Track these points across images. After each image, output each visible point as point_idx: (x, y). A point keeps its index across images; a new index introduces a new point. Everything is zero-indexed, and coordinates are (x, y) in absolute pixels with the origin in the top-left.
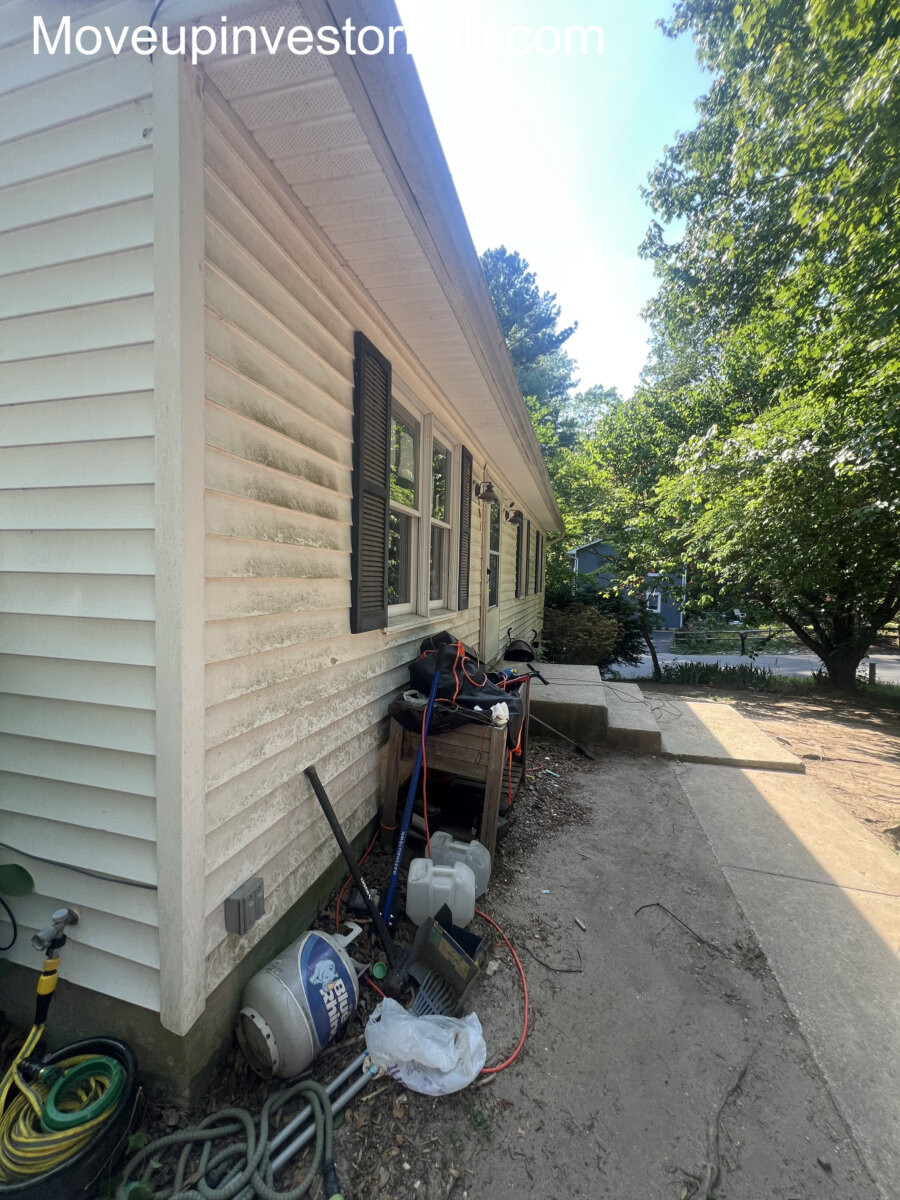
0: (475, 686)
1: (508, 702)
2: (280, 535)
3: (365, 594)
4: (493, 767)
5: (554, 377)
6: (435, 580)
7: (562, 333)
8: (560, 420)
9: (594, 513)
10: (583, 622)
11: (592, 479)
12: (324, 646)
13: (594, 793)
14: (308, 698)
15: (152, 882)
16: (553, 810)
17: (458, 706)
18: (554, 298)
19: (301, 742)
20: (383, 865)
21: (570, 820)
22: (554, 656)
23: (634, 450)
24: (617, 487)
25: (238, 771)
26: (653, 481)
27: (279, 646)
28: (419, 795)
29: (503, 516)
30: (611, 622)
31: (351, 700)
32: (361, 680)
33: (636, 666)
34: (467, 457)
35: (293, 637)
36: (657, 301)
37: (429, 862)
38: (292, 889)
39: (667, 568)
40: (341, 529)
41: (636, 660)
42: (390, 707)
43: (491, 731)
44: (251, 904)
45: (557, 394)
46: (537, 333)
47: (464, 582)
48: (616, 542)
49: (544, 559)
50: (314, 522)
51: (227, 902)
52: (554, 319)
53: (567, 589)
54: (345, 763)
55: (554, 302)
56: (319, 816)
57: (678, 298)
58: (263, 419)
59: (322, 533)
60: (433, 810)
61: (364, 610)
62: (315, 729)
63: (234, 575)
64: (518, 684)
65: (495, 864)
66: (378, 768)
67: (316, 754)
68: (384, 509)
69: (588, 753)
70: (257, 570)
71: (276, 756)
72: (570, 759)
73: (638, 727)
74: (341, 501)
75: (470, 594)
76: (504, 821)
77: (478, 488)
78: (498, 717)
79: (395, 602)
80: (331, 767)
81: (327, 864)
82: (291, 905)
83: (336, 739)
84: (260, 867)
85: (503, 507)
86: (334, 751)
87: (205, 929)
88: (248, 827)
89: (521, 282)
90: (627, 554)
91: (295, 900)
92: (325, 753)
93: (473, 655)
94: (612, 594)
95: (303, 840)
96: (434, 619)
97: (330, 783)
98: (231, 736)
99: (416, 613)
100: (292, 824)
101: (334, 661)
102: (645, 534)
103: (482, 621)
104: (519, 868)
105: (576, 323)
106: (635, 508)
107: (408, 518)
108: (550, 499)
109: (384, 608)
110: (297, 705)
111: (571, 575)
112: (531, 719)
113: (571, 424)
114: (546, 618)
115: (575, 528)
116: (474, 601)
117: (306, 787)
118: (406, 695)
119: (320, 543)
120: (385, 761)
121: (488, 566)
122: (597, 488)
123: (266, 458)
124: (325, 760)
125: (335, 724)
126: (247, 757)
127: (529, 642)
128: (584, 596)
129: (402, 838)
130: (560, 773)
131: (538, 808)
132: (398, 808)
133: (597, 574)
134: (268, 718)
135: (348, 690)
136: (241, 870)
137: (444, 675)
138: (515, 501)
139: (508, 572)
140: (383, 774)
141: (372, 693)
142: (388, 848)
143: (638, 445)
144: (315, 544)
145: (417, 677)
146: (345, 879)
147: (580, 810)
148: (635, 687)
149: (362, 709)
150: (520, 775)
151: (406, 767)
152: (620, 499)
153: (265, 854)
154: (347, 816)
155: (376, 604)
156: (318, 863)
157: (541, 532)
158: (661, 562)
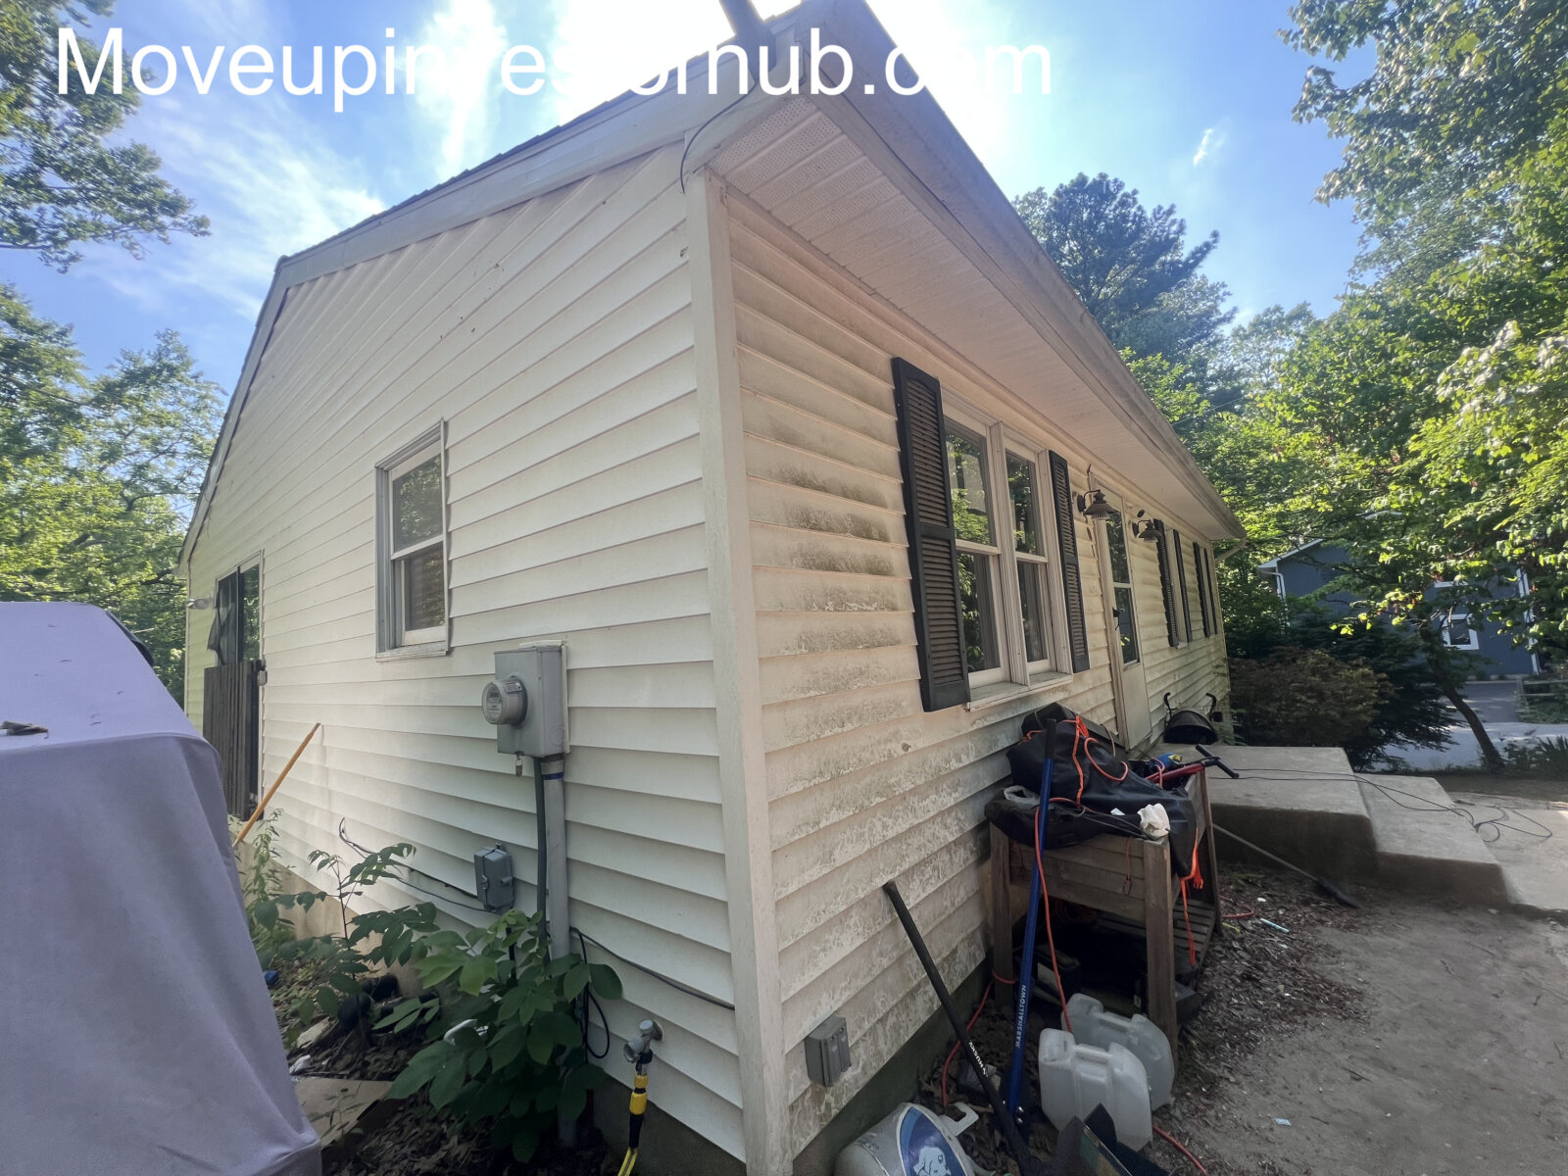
0: (1109, 781)
1: (1165, 803)
2: (830, 603)
3: (936, 662)
4: (1153, 901)
5: (1189, 317)
6: (1033, 633)
7: (1193, 255)
8: (1210, 373)
9: (1297, 500)
10: (1301, 676)
11: (1282, 450)
12: (891, 730)
13: (1362, 966)
14: (879, 794)
15: (730, 1001)
16: (1281, 987)
17: (1085, 808)
18: (1170, 212)
19: (876, 849)
20: (1003, 1034)
21: (1317, 1006)
22: (1254, 733)
23: (1355, 390)
24: (1334, 453)
25: (807, 878)
26: (1405, 430)
27: (840, 730)
28: (1041, 937)
29: (1128, 532)
30: (1359, 674)
31: (933, 797)
32: (944, 773)
33: (1439, 748)
34: (1058, 464)
35: (855, 719)
36: (1344, 171)
37: (1070, 1037)
38: (881, 1042)
39: (1468, 571)
40: (899, 586)
41: (1438, 738)
42: (987, 809)
43: (1142, 846)
44: (835, 1048)
45: (1198, 339)
46: (1152, 265)
47: (1077, 632)
48: (1352, 540)
49: (1215, 584)
50: (866, 582)
51: (807, 1040)
52: (1175, 240)
53: (1268, 626)
54: (933, 881)
55: (1172, 217)
56: (907, 949)
57: (1383, 154)
58: (802, 482)
59: (877, 593)
60: (1066, 960)
61: (937, 681)
62: (890, 834)
63: (787, 653)
64: (1185, 777)
65: (1180, 1059)
66: (980, 893)
67: (895, 867)
68: (950, 553)
69: (1340, 894)
70: (810, 645)
71: (848, 864)
72: (1306, 903)
73: (1446, 855)
74: (895, 553)
75: (1089, 647)
76: (1189, 992)
77: (1081, 501)
78: (1150, 826)
79: (980, 667)
80: (915, 885)
81: (924, 1017)
82: (882, 1065)
83: (919, 848)
84: (840, 1004)
85: (1126, 518)
86: (918, 864)
87: (787, 1071)
88: (824, 950)
89: (1115, 210)
90: (1376, 556)
91: (887, 1058)
92: (906, 866)
93: (1104, 735)
94: (1359, 627)
95: (890, 979)
96: (1037, 688)
97: (917, 906)
98: (797, 837)
99: (1010, 680)
100: (874, 953)
101: (906, 747)
102: (1411, 518)
103: (1116, 685)
104: (1227, 1074)
105: (1215, 235)
106: (1379, 482)
107: (983, 558)
108: (1207, 495)
109: (963, 677)
110: (866, 803)
111: (1274, 602)
112: (1216, 832)
113: (1228, 375)
114: (1234, 675)
115: (1265, 528)
116: (1098, 657)
117: (887, 909)
118: (1007, 792)
119: (875, 605)
120: (989, 885)
121: (1113, 604)
122: (1294, 462)
123: (809, 522)
124: (908, 874)
125: (914, 829)
126: (815, 864)
127: (1205, 713)
128: (1304, 633)
129: (1023, 995)
130: (1288, 926)
131: (1250, 978)
132: (1014, 954)
133: (1323, 596)
134: (835, 816)
135: (929, 784)
136: (819, 1003)
137: (1059, 765)
138: (1144, 506)
139: (1152, 610)
140: (988, 902)
141: (960, 789)
142: (1007, 1010)
143: (1363, 383)
144: (869, 608)
145: (1020, 767)
146: (950, 1044)
147: (1338, 991)
148: (1431, 785)
149: (950, 810)
150: (1211, 922)
151: (1019, 895)
152: (1343, 472)
153: (845, 989)
154: (944, 955)
155: (953, 672)
156: (912, 1016)
157: (1200, 543)
158: (1452, 562)
